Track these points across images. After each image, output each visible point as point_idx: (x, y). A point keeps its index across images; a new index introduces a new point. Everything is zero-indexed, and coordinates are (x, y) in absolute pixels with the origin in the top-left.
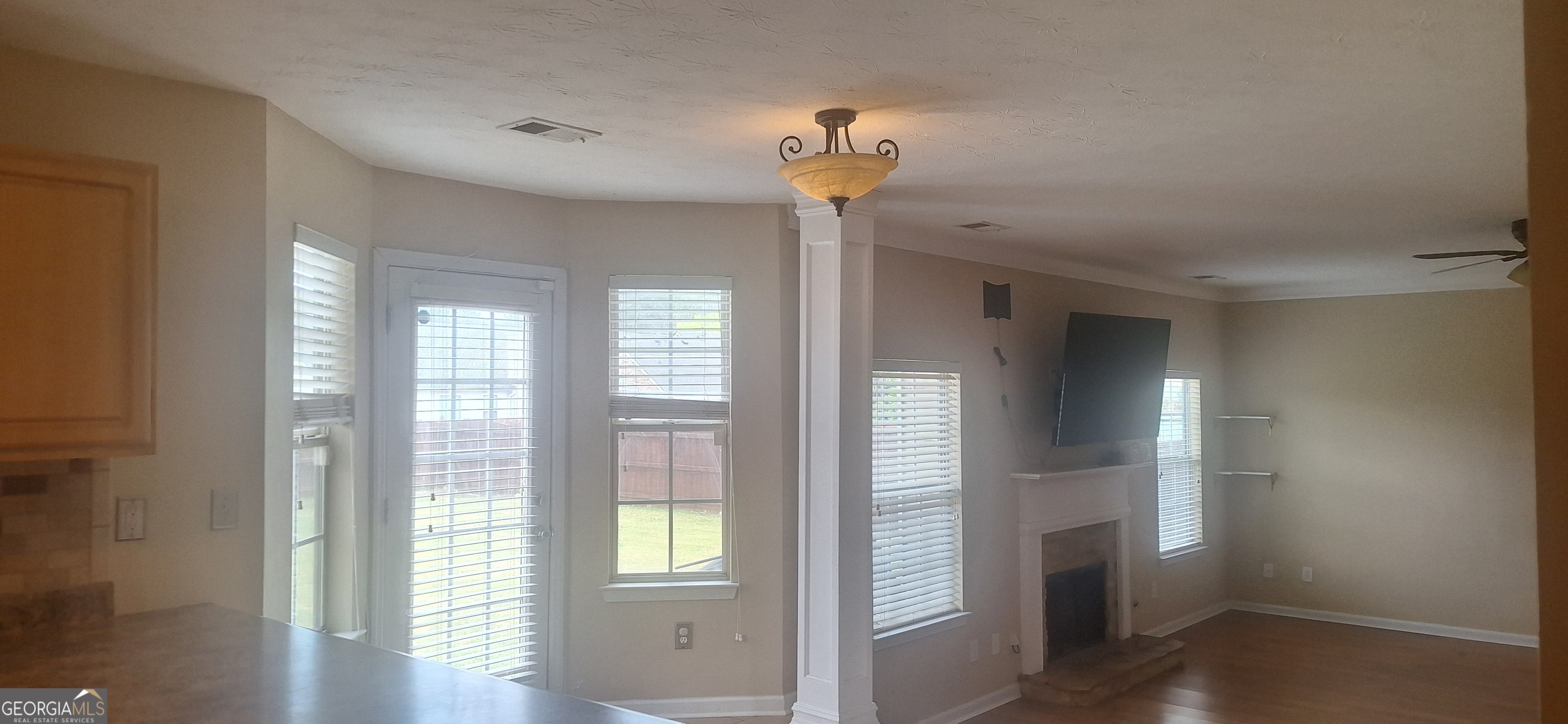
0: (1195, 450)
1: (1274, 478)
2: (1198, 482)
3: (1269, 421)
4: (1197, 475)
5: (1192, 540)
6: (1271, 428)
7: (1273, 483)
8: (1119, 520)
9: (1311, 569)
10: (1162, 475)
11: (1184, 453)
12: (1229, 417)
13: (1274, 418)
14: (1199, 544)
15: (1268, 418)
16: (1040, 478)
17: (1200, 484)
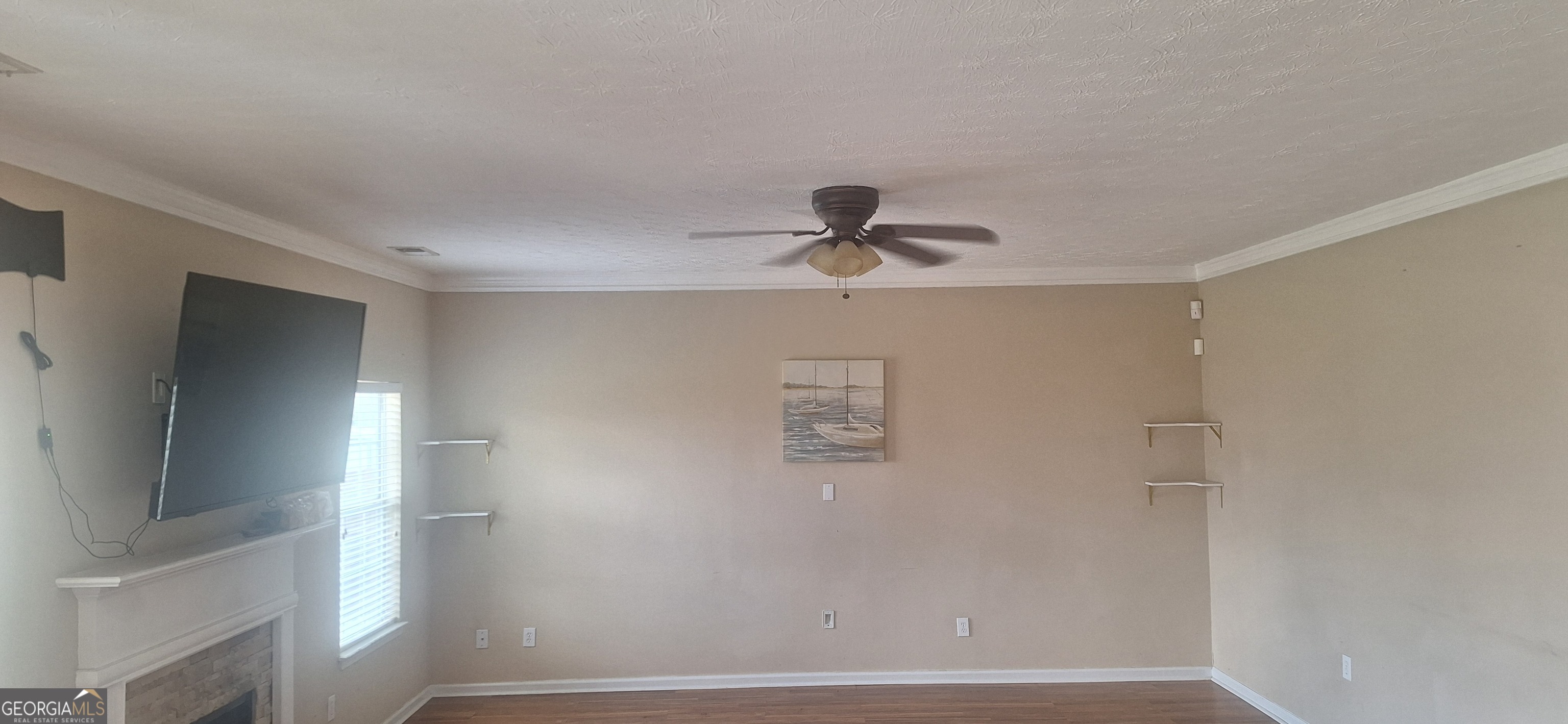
0: (393, 490)
1: (491, 520)
2: (396, 534)
3: (487, 446)
4: (395, 524)
5: (386, 617)
6: (489, 455)
7: (490, 525)
8: (279, 619)
9: (532, 630)
10: (346, 533)
11: (377, 497)
12: (437, 443)
13: (493, 440)
14: (395, 621)
15: (486, 442)
16: (120, 584)
17: (399, 537)
